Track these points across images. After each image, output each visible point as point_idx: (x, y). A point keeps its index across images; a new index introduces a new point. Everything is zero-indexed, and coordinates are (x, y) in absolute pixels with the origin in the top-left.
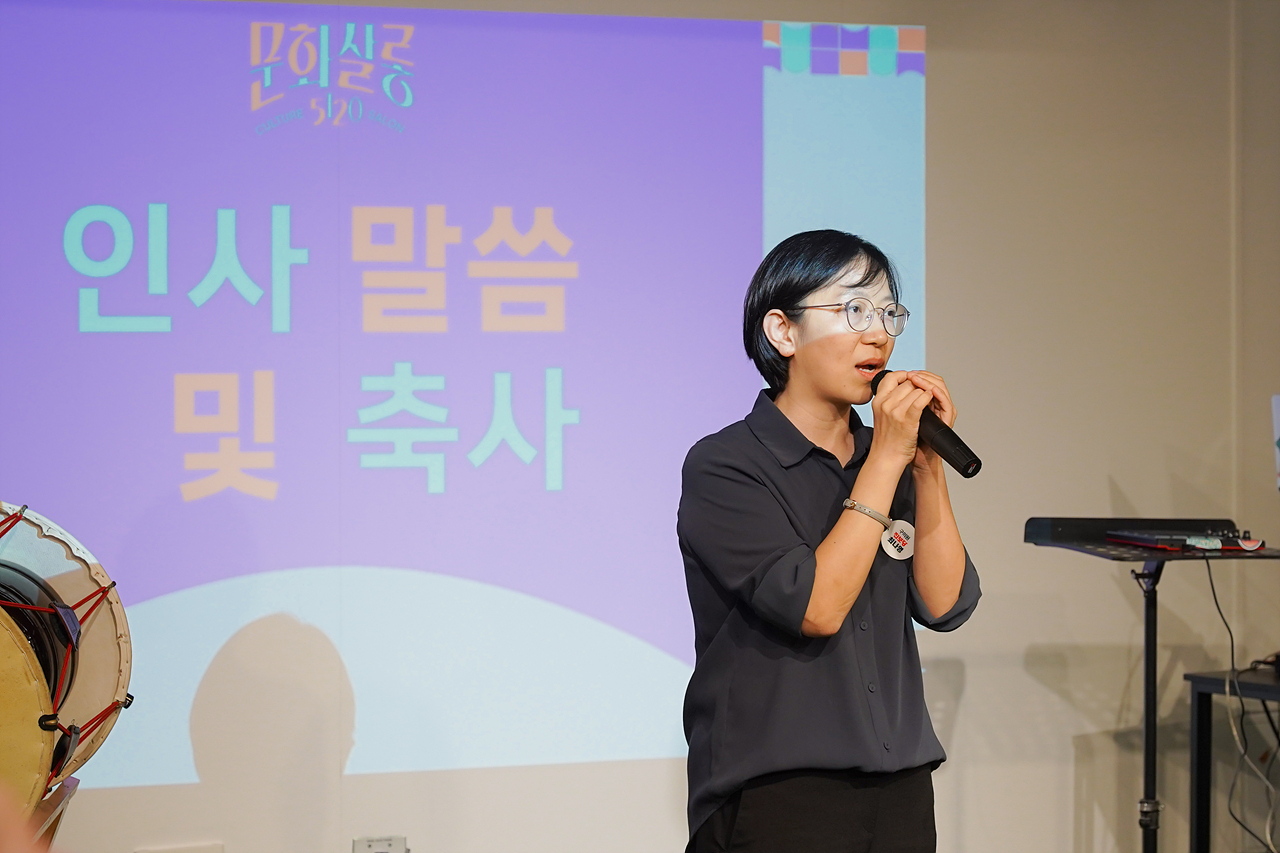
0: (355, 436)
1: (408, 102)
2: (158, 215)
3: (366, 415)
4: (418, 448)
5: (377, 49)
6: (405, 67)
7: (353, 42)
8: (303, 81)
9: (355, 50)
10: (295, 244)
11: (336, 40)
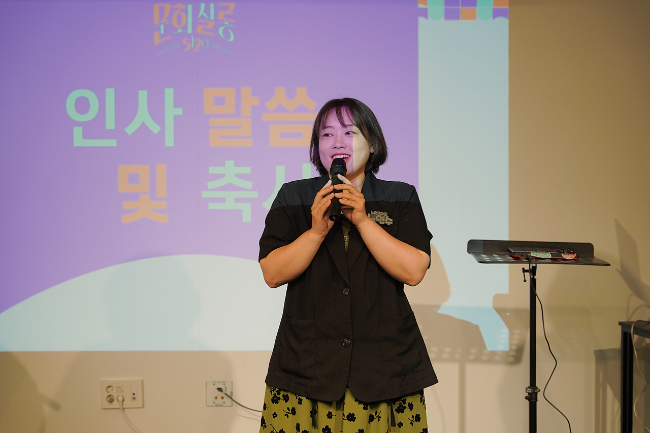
0: (205, 194)
1: (232, 39)
2: (110, 93)
3: (211, 185)
4: (237, 200)
5: (216, 15)
6: (230, 23)
7: (204, 12)
8: (180, 31)
9: (205, 15)
10: (176, 106)
11: (196, 11)
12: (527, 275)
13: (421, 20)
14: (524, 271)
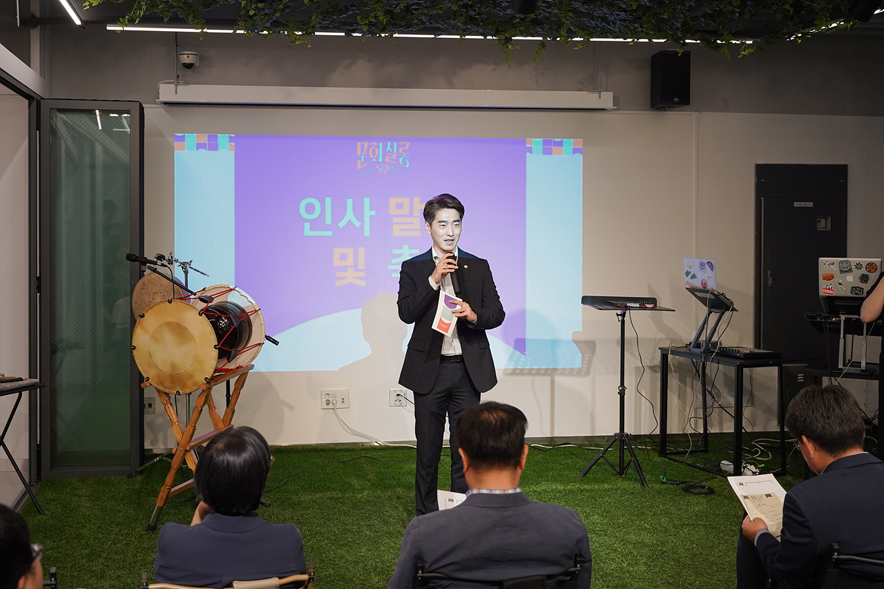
1: (408, 166)
2: (328, 201)
3: (394, 261)
5: (398, 150)
6: (407, 155)
7: (390, 147)
8: (374, 160)
9: (390, 150)
10: (371, 209)
11: (385, 148)
12: (620, 318)
13: (528, 154)
14: (618, 315)
